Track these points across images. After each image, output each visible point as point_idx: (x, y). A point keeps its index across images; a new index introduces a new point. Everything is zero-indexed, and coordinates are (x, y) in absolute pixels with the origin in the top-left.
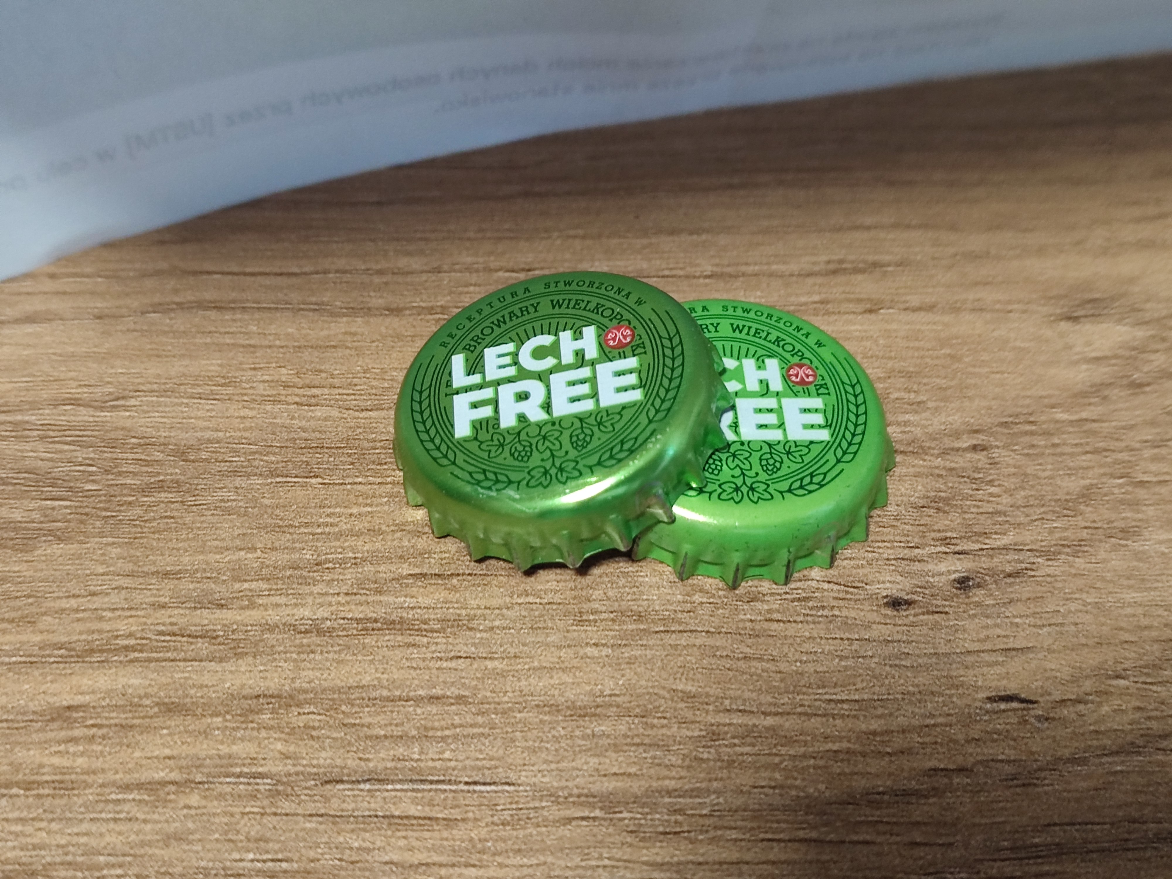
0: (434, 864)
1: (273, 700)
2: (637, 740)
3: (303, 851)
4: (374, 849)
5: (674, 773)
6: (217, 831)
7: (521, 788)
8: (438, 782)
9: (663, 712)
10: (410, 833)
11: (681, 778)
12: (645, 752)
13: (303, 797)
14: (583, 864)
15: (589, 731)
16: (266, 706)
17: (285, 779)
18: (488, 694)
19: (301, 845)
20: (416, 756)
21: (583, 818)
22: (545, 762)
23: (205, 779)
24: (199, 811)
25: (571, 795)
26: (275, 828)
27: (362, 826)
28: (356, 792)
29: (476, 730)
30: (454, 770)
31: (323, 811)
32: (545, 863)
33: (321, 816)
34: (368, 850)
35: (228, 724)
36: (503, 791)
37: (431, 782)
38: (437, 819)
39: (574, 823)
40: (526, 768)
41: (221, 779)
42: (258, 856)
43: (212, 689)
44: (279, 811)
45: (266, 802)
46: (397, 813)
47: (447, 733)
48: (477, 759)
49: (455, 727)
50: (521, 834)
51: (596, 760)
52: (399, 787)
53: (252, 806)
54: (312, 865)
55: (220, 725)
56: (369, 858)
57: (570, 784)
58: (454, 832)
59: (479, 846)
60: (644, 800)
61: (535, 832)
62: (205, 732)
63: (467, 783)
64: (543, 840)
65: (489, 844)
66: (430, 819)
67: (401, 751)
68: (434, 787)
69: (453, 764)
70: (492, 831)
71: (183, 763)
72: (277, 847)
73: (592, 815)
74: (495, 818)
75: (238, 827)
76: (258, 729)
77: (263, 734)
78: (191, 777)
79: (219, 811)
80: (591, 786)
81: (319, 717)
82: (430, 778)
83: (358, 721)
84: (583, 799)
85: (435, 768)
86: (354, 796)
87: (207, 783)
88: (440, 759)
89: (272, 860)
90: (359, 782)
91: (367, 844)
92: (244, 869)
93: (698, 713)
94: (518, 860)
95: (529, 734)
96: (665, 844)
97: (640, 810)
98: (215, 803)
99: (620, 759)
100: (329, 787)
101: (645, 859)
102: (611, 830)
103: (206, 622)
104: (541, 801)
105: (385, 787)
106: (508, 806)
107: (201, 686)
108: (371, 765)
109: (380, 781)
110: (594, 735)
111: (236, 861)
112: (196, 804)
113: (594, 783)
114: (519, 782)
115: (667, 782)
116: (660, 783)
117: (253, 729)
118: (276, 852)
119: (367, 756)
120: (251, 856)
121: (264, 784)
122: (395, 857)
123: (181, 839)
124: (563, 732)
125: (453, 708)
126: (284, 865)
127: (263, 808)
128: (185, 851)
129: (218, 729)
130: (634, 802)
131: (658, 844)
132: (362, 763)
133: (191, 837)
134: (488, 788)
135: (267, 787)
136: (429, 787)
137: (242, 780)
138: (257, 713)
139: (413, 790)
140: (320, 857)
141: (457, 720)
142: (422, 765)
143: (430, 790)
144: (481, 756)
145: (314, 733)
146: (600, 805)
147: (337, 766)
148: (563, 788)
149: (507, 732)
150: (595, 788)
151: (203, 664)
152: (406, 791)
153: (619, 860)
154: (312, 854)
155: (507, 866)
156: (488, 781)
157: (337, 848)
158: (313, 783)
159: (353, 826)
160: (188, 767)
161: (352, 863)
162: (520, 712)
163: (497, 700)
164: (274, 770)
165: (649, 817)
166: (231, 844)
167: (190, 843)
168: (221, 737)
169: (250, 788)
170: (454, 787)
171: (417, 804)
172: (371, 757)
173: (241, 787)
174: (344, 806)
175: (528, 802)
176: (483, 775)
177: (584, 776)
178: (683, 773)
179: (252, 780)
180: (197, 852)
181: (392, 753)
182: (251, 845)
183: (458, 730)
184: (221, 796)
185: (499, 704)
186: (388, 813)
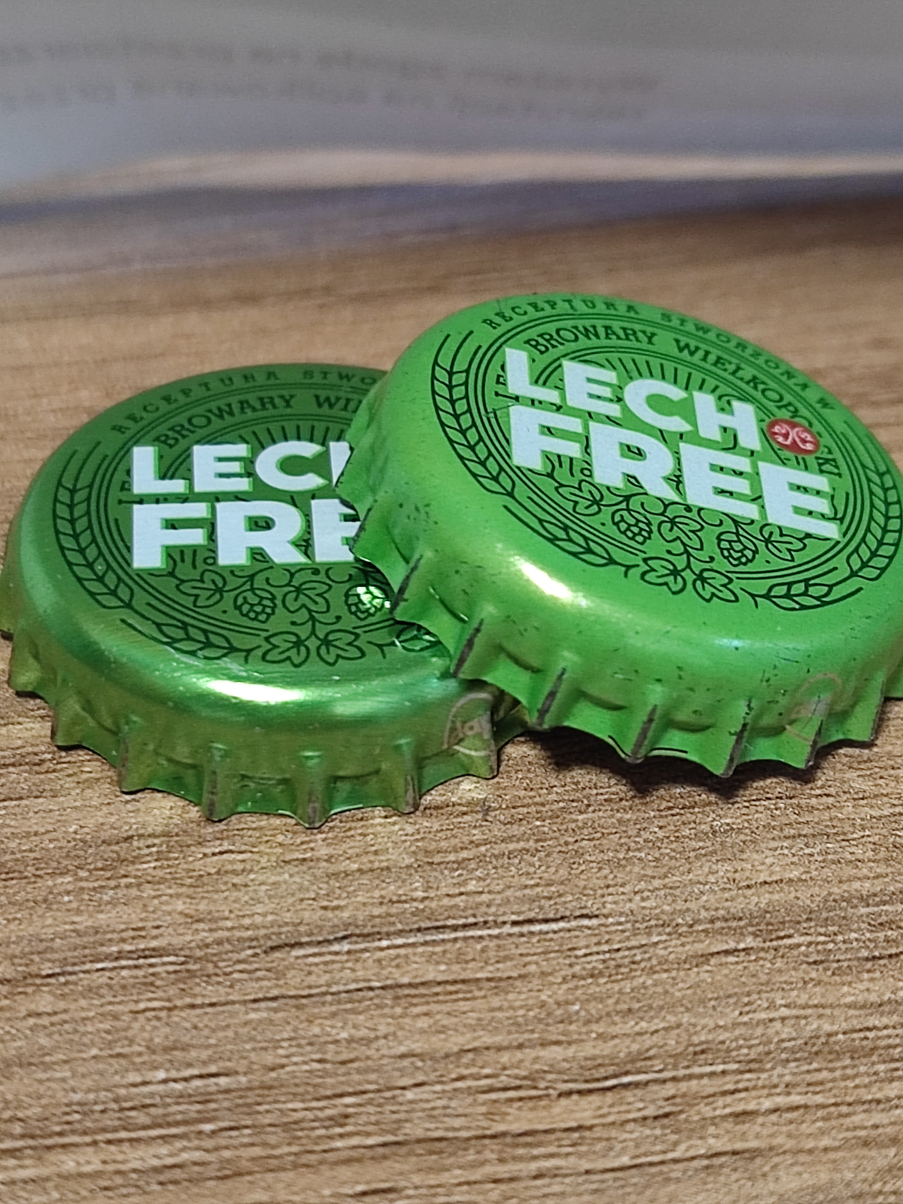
0: (487, 1048)
1: (156, 841)
2: (788, 831)
3: (253, 1056)
4: (377, 1038)
5: (865, 871)
6: (93, 1044)
7: (611, 920)
8: (465, 926)
9: (822, 787)
10: (434, 1007)
11: (877, 877)
12: (807, 845)
13: (236, 976)
14: (745, 1019)
15: (705, 828)
16: (146, 851)
17: (199, 953)
18: (522, 793)
19: (248, 1047)
20: (420, 894)
21: (727, 952)
22: (642, 878)
23: (58, 970)
24: (55, 1019)
25: (697, 922)
26: (195, 1027)
27: (349, 1006)
28: (328, 958)
29: (512, 846)
30: (488, 906)
31: (275, 992)
32: (679, 1026)
33: (274, 999)
34: (368, 1042)
35: (84, 884)
36: (580, 928)
37: (455, 928)
38: (478, 980)
39: (713, 961)
40: (611, 890)
41: (87, 967)
42: (174, 1074)
43: (46, 837)
44: (199, 1001)
45: (172, 991)
46: (405, 980)
47: (464, 854)
48: (526, 887)
49: (477, 846)
50: (627, 986)
51: (727, 866)
52: (400, 941)
53: (150, 1000)
54: (273, 1075)
55: (70, 887)
56: (371, 1052)
57: (693, 905)
58: (511, 996)
59: (559, 1012)
60: (824, 915)
61: (649, 982)
62: (45, 901)
63: (515, 923)
64: (666, 992)
65: (577, 1007)
66: (464, 981)
67: (391, 890)
68: (460, 934)
69: (485, 897)
70: (576, 988)
71: (16, 950)
72: (204, 1055)
73: (742, 946)
74: (577, 969)
75: (130, 1034)
76: (139, 885)
77: (148, 891)
78: (33, 969)
79: (91, 1014)
80: (728, 904)
81: (241, 857)
82: (450, 922)
83: (308, 855)
84: (718, 924)
85: (456, 906)
86: (326, 963)
87: (63, 974)
88: (462, 894)
89: (201, 1076)
90: (329, 942)
91: (363, 1033)
92: (152, 1095)
93: (882, 782)
94: (630, 1025)
95: (605, 842)
96: (877, 974)
97: (822, 930)
98: (83, 1003)
99: (769, 861)
100: (277, 955)
101: (849, 999)
102: (779, 963)
103: (19, 743)
104: (649, 934)
105: (377, 944)
106: (595, 949)
107: (28, 835)
108: (345, 914)
109: (365, 936)
110: (714, 832)
111: (135, 1085)
112: (49, 1009)
113: (732, 900)
114: (605, 911)
115: (857, 885)
116: (845, 887)
117: (128, 886)
118: (204, 1063)
119: (335, 903)
120: (161, 1075)
121: (164, 964)
122: (417, 1047)
123: (30, 1064)
124: (661, 834)
125: (467, 818)
126: (223, 1081)
127: (169, 1000)
128: (40, 1081)
129: (68, 893)
130: (809, 919)
131: (866, 976)
132: (330, 914)
133: (47, 1059)
134: (554, 926)
135: (171, 968)
136: (453, 935)
137: (124, 963)
138: (133, 863)
139: (425, 943)
140: (284, 1061)
141: (477, 835)
142: (434, 905)
143: (455, 940)
144: (532, 882)
145: (236, 880)
146: (751, 929)
147: (287, 924)
148: (683, 913)
149: (567, 843)
150: (737, 907)
151: (24, 802)
152: (413, 945)
153: (804, 1007)
154: (269, 1059)
155: (614, 1037)
156: (551, 916)
157: (311, 1044)
158: (250, 952)
159: (334, 1008)
160: (24, 955)
161: (343, 1063)
162: (581, 812)
163: (537, 799)
164: (177, 941)
165: (840, 938)
166: (123, 1061)
167: (47, 1067)
168: (74, 905)
169: (140, 973)
170: (495, 932)
171: (438, 963)
172: (342, 903)
173: (124, 973)
174: (312, 980)
175: (628, 939)
176: (541, 908)
177: (712, 891)
178: (882, 869)
179: (141, 961)
180: (64, 1080)
181: (377, 893)
182: (158, 1058)
183: (483, 849)
184: (91, 991)
185: (543, 805)
186: (389, 982)
